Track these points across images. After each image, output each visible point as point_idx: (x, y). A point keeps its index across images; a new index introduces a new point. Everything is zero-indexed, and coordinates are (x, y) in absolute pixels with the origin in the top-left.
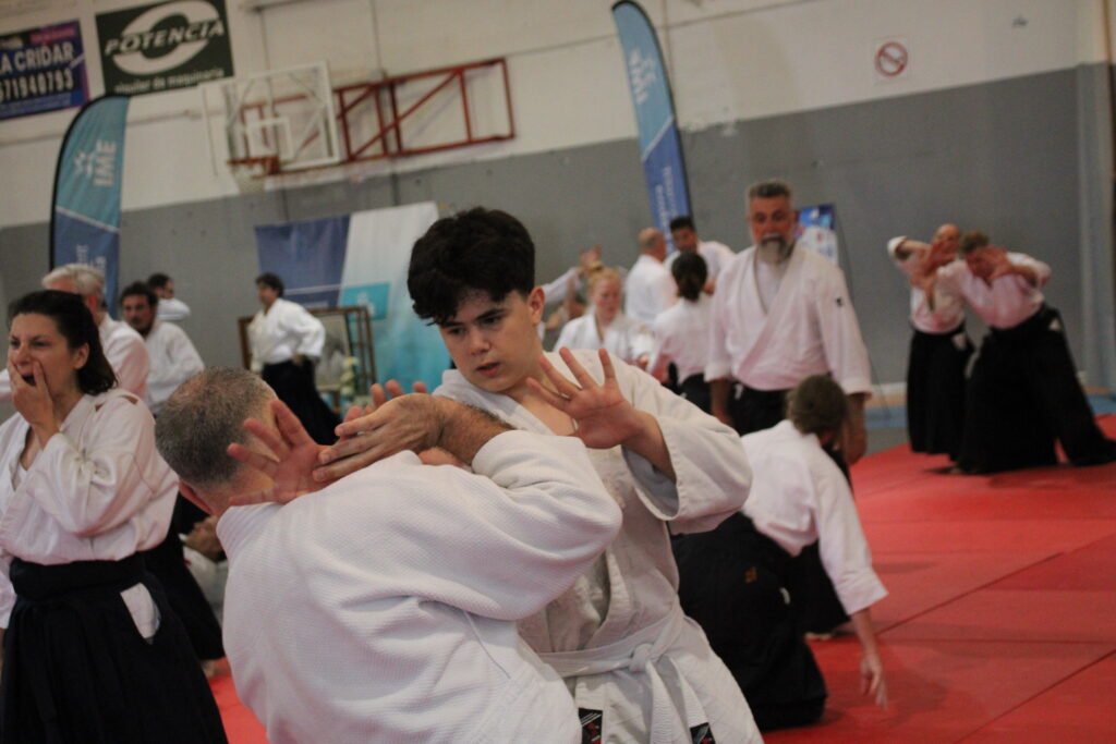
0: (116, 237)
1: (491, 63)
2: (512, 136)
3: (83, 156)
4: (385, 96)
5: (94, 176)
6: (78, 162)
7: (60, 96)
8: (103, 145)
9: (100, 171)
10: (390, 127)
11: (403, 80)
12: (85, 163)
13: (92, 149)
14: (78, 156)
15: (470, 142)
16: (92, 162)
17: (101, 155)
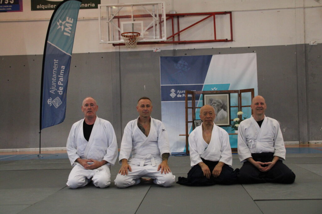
0: (70, 57)
1: (225, 13)
2: (232, 40)
3: (60, 22)
4: (175, 20)
5: (64, 31)
6: (58, 24)
7: (5, 6)
8: (69, 19)
9: (66, 29)
10: (176, 34)
11: (183, 15)
12: (61, 25)
13: (64, 20)
14: (58, 21)
15: (215, 41)
16: (63, 25)
17: (68, 23)
